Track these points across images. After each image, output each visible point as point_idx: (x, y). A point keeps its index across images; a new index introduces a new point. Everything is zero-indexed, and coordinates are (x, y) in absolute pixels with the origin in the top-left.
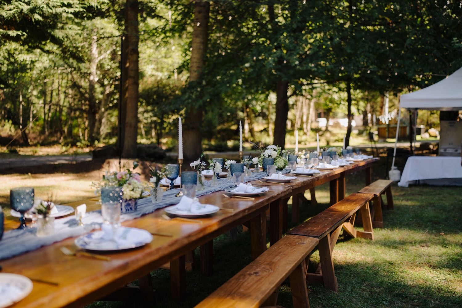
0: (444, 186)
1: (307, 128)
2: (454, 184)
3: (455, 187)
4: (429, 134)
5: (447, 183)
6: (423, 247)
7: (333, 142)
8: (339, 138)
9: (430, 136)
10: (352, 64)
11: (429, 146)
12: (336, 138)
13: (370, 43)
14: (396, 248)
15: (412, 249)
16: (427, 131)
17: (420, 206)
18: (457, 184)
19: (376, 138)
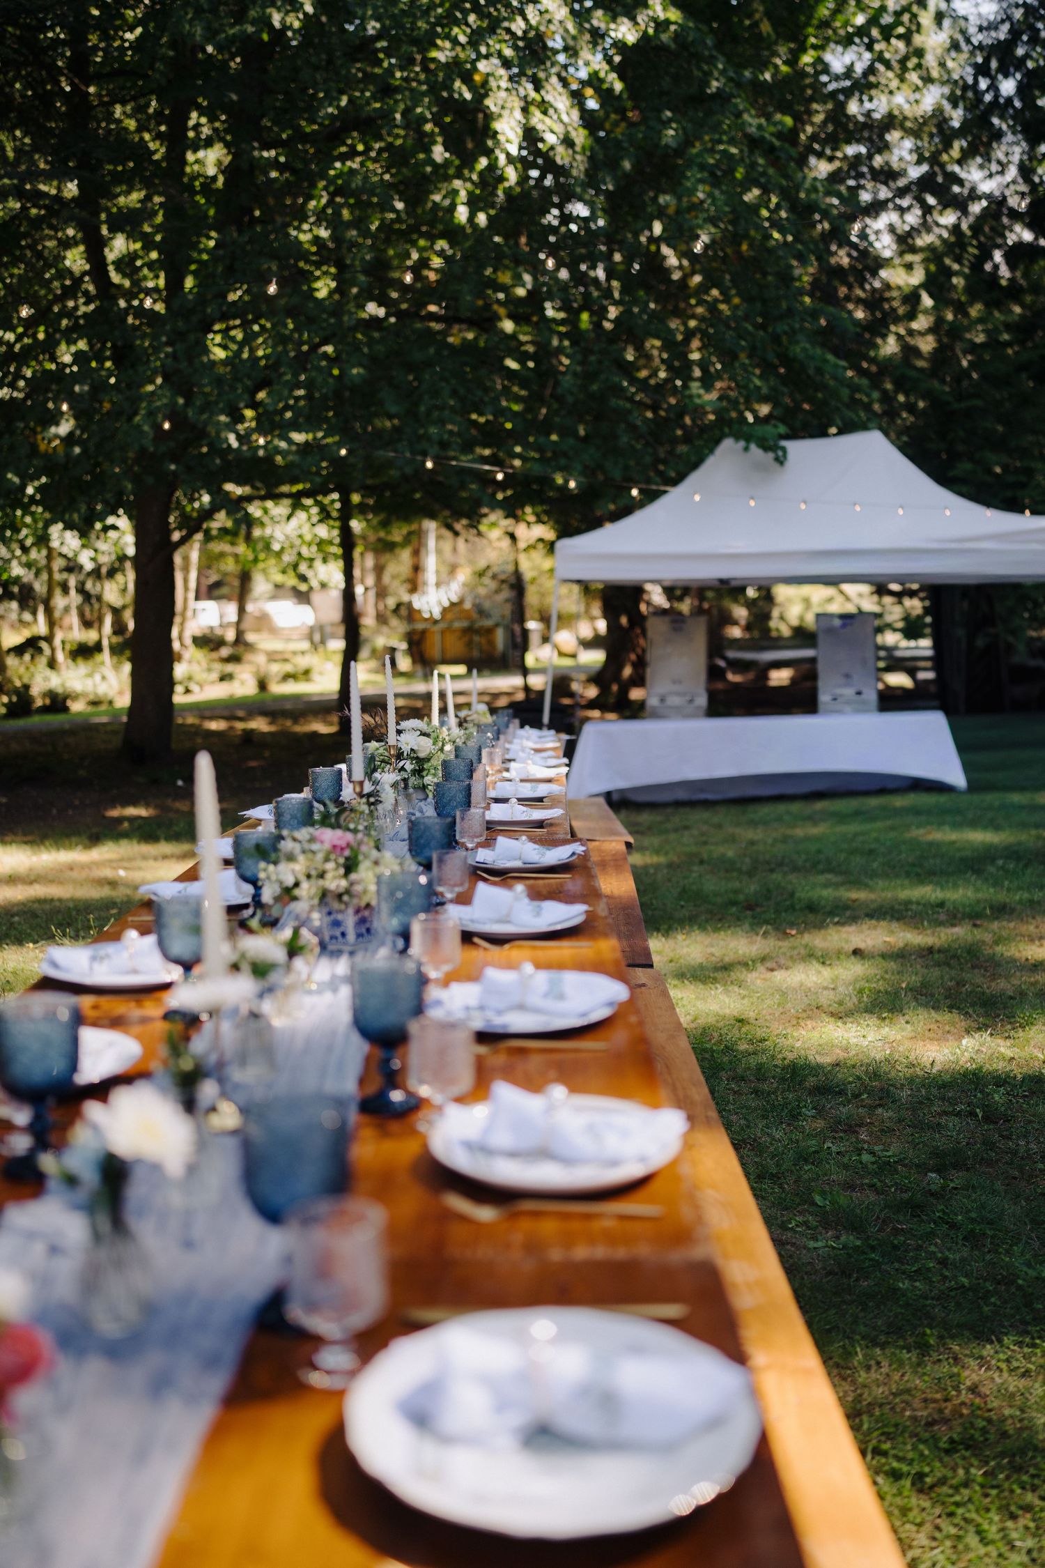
0: (678, 804)
1: (180, 638)
2: (702, 796)
3: (707, 804)
4: (556, 646)
5: (682, 795)
6: (772, 970)
7: (279, 682)
8: (295, 666)
9: (561, 654)
10: (405, 443)
11: (568, 686)
12: (288, 668)
13: (453, 381)
14: (715, 980)
15: (756, 978)
16: (546, 639)
17: (670, 866)
18: (710, 796)
19: (404, 663)
